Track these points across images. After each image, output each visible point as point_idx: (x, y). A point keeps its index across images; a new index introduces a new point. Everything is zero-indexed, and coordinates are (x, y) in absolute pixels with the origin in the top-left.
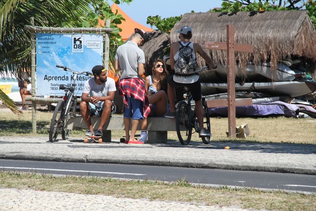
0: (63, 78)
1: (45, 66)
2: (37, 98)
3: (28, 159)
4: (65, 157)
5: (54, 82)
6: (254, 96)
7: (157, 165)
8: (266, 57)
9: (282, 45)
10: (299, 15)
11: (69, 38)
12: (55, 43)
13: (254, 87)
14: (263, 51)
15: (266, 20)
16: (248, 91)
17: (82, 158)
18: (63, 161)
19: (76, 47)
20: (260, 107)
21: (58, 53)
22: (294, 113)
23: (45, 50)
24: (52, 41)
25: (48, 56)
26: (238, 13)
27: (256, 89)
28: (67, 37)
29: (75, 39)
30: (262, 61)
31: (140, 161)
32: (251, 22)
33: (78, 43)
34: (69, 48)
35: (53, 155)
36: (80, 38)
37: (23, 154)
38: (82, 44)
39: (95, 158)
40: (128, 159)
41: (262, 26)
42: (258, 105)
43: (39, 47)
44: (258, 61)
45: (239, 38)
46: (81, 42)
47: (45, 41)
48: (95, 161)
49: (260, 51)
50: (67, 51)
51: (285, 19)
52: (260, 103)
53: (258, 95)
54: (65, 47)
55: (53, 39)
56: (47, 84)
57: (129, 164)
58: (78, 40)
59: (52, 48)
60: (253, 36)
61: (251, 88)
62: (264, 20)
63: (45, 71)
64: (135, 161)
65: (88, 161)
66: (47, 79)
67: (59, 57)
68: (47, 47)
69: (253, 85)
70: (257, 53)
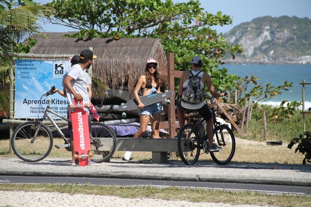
0: (44, 102)
1: (25, 91)
2: (16, 120)
3: (135, 178)
4: (175, 176)
5: (34, 105)
6: (111, 117)
7: (277, 184)
8: (123, 81)
9: (140, 69)
10: (153, 43)
11: (50, 64)
12: (35, 68)
13: (112, 109)
14: (121, 75)
15: (122, 46)
16: (106, 113)
17: (194, 177)
18: (174, 180)
19: (57, 72)
20: (118, 128)
21: (38, 78)
22: (150, 134)
23: (25, 75)
24: (32, 67)
25: (28, 81)
26: (93, 39)
27: (114, 112)
28: (48, 63)
29: (56, 65)
30: (120, 85)
31: (258, 181)
32: (108, 48)
33: (59, 69)
34: (50, 73)
35: (162, 174)
36: (61, 65)
37: (129, 173)
38: (64, 70)
39: (208, 178)
40: (245, 179)
41: (119, 52)
42: (117, 127)
43: (18, 72)
44: (116, 85)
45: (98, 63)
46: (62, 68)
47: (25, 67)
48: (208, 181)
49: (118, 75)
50: (48, 77)
51: (140, 45)
52: (117, 124)
53: (116, 117)
54: (46, 73)
55: (33, 65)
56: (27, 107)
57: (246, 183)
58: (60, 66)
59: (32, 73)
60: (111, 61)
61: (109, 110)
62: (120, 46)
63: (24, 96)
64: (253, 180)
65: (200, 180)
66: (26, 102)
67: (39, 82)
68: (26, 73)
69: (111, 108)
70: (115, 77)
